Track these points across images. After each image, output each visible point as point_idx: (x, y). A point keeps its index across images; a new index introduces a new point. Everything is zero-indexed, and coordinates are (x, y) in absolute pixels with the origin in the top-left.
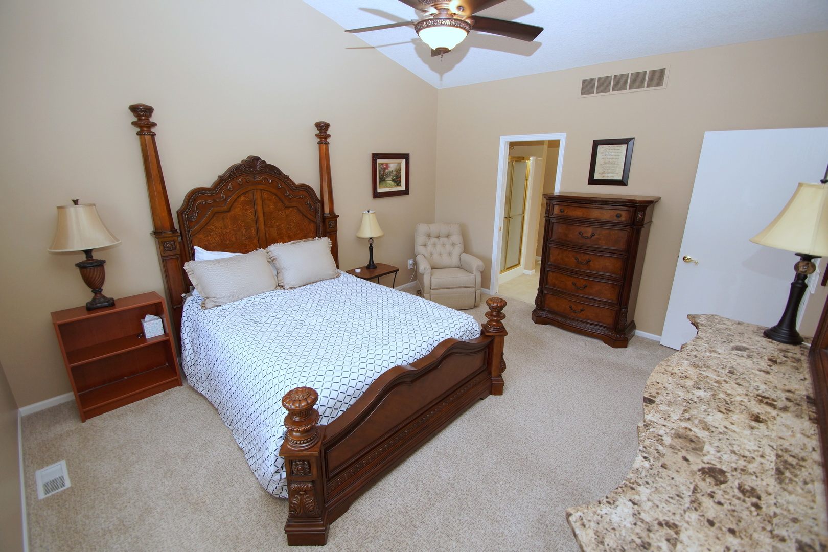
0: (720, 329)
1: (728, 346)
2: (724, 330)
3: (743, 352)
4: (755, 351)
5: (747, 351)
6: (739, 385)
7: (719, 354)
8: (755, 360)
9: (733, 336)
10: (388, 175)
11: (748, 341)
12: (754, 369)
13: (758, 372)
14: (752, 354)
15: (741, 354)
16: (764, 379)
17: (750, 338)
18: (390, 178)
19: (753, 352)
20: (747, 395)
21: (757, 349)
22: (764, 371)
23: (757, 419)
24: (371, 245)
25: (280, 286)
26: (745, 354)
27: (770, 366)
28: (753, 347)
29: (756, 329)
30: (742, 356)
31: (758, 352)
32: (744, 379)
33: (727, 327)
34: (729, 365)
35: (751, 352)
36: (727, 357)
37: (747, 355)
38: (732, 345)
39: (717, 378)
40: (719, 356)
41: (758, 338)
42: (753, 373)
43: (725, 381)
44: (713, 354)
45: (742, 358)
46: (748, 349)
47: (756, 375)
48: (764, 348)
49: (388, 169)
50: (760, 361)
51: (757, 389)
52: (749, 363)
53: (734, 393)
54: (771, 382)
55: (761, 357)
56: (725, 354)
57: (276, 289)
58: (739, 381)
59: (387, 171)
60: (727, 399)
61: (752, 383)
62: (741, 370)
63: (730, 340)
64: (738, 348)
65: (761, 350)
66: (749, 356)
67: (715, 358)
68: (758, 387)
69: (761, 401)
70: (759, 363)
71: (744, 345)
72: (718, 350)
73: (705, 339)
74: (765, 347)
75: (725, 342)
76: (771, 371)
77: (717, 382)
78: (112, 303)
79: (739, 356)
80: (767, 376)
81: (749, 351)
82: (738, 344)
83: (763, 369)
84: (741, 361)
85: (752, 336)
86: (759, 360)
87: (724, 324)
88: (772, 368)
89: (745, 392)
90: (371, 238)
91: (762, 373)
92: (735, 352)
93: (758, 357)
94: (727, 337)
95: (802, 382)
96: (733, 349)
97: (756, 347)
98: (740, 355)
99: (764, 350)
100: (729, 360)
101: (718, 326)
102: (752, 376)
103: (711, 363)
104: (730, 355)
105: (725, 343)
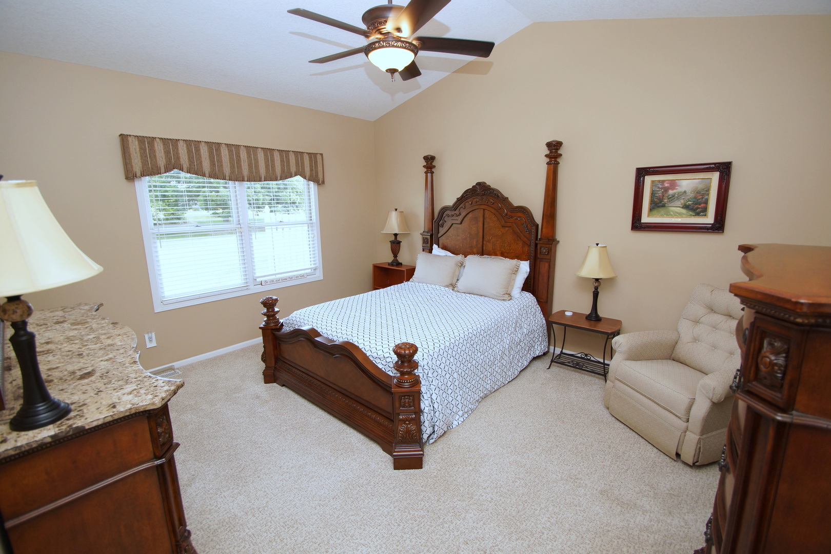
0: (127, 382)
1: (100, 371)
2: (121, 386)
3: (81, 374)
4: (70, 381)
5: (79, 377)
6: (69, 351)
7: (102, 361)
8: (66, 373)
9: (105, 384)
10: (672, 198)
11: (85, 388)
12: (63, 366)
13: (58, 365)
14: (72, 376)
15: (83, 371)
16: (51, 364)
17: (84, 393)
18: (679, 203)
19: (72, 379)
20: (60, 349)
21: (70, 385)
22: (54, 369)
23: (47, 343)
24: (596, 288)
25: (453, 286)
26: (79, 373)
27: (49, 376)
28: (75, 384)
29: (85, 411)
30: (79, 370)
31: (67, 381)
32: (67, 356)
33: (122, 391)
34: (86, 358)
35: (74, 378)
36: (93, 362)
37: (76, 373)
38: (98, 374)
39: (88, 347)
40: (101, 359)
41: (75, 398)
42: (63, 363)
43: (81, 348)
44: (106, 358)
45: (79, 368)
46: (78, 379)
47: (59, 363)
48: (62, 390)
49: (673, 189)
50: (61, 375)
51: (54, 356)
52: (70, 368)
53: (70, 346)
54: (45, 364)
55: (61, 379)
56: (97, 363)
57: (447, 286)
58: (70, 353)
59: (671, 192)
60: (72, 342)
61: (59, 356)
62: (74, 360)
63: (104, 378)
64: (89, 374)
65: (65, 386)
66: (74, 373)
67: (102, 357)
68: (54, 357)
69: (48, 351)
70: (61, 373)
71: (86, 381)
72: (106, 363)
73: (127, 365)
74: (61, 392)
75: (107, 373)
76: (47, 373)
77: (86, 345)
78: (400, 264)
79: (84, 368)
80: (49, 367)
81: (77, 378)
82: (93, 378)
83: (55, 370)
84: (79, 365)
85: (83, 397)
86: (63, 375)
87: (130, 393)
88: (46, 375)
89: (63, 350)
90: (597, 280)
91: (55, 367)
92: (90, 369)
93: (64, 378)
94: (110, 379)
95: (14, 379)
96: (93, 370)
97: (72, 387)
98: (82, 369)
99: (61, 388)
100: (89, 361)
101: (133, 386)
102: (62, 361)
103: (101, 352)
104: (91, 365)
105: (106, 371)
